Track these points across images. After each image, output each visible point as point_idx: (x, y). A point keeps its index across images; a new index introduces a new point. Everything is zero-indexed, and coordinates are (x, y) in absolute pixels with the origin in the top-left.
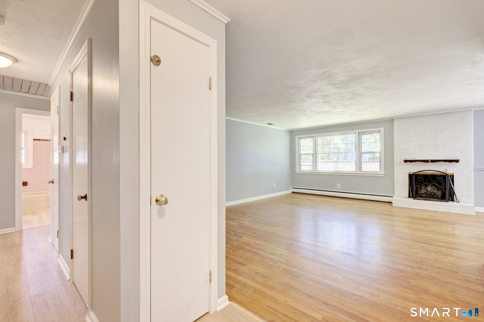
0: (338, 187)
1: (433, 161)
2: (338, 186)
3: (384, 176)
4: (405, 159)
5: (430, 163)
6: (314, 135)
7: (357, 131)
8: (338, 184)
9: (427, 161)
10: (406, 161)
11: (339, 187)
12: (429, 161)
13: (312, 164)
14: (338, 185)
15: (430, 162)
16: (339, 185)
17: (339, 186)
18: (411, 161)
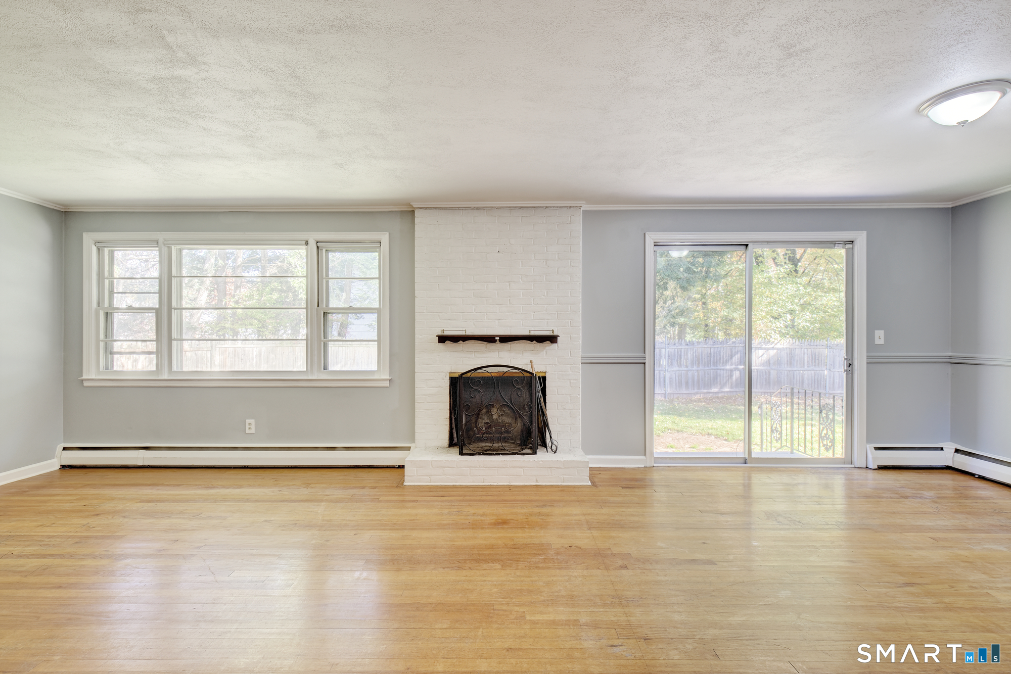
0: (248, 431)
1: (505, 339)
2: (247, 427)
3: (387, 384)
4: (440, 334)
5: (498, 345)
6: (161, 236)
7: (313, 237)
8: (248, 421)
9: (490, 339)
10: (442, 339)
11: (253, 431)
12: (496, 338)
13: (152, 346)
14: (250, 424)
15: (498, 342)
16: (253, 421)
17: (253, 427)
18: (455, 339)
